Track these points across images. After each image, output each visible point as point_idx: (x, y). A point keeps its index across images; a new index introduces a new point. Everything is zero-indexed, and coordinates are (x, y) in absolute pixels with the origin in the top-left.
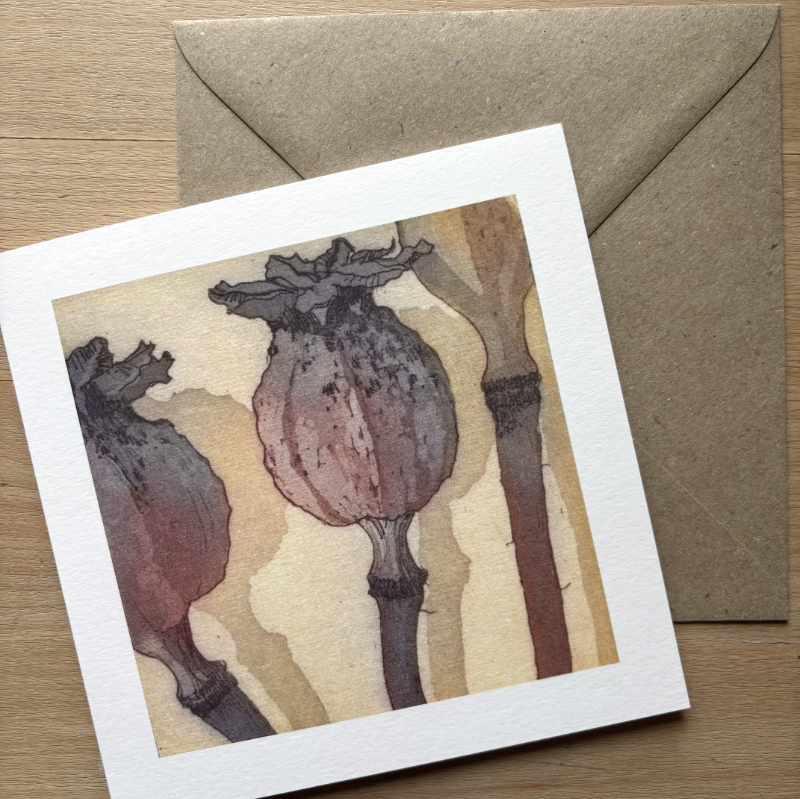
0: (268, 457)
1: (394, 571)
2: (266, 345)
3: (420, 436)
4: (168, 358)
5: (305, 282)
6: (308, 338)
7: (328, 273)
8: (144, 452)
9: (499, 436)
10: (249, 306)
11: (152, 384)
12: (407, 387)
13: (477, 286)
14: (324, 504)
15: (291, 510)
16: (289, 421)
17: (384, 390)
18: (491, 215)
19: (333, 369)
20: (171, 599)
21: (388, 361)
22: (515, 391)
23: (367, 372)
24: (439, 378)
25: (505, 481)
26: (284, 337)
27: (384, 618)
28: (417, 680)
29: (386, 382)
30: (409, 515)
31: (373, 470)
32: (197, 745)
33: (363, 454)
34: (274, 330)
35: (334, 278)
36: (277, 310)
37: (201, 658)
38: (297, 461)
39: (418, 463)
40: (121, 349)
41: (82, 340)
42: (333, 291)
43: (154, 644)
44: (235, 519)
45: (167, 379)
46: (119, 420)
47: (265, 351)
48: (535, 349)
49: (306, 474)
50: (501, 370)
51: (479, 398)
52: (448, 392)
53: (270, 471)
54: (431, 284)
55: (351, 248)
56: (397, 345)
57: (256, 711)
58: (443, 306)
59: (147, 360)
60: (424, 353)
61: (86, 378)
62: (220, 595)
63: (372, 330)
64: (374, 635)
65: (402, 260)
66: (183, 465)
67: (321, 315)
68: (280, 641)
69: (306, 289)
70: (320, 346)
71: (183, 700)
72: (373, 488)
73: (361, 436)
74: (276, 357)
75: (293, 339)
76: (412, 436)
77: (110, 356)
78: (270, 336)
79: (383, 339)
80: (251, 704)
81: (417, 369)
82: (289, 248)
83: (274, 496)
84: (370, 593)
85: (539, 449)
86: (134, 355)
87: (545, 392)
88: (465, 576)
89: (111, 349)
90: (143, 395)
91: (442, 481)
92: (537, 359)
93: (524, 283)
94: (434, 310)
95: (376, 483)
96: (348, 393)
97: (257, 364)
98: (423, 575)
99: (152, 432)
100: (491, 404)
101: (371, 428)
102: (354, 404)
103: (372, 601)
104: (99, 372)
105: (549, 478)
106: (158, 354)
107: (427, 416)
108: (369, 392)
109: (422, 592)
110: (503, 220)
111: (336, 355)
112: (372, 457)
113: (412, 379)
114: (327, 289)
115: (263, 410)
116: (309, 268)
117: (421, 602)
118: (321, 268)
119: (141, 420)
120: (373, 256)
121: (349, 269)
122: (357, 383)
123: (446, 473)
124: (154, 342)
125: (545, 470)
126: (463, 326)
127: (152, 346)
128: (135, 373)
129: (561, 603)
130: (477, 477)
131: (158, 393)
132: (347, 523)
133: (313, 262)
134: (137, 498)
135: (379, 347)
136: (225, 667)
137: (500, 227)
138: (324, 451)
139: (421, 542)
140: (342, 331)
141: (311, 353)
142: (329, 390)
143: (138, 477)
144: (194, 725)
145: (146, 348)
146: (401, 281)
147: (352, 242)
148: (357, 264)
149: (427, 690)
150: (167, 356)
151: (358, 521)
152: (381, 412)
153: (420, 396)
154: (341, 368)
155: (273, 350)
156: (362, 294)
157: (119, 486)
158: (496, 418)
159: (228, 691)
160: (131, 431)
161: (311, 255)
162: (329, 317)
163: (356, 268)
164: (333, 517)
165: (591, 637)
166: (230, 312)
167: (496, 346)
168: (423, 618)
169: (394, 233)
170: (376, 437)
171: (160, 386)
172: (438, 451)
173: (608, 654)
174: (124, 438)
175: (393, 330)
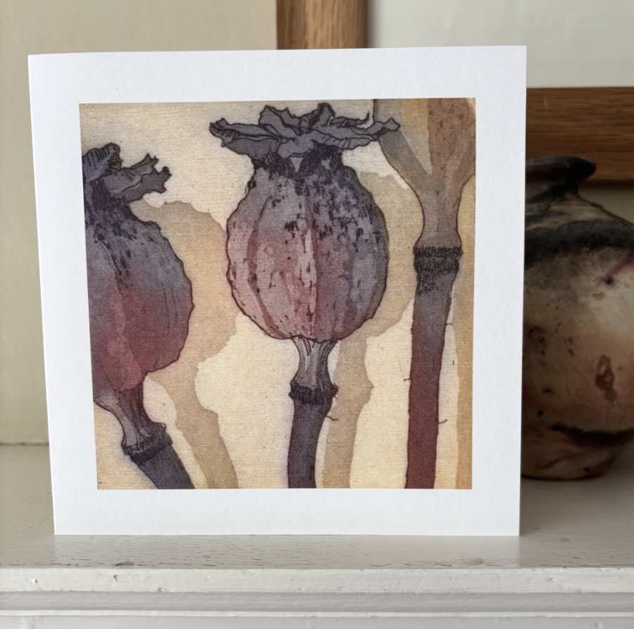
0: (231, 271)
1: (312, 382)
2: (247, 178)
3: (355, 281)
4: (166, 173)
5: (290, 133)
6: (282, 180)
7: (310, 130)
8: (133, 245)
9: (418, 293)
10: (240, 144)
11: (149, 191)
12: (353, 238)
13: (428, 167)
14: (268, 318)
15: (241, 318)
16: (253, 245)
17: (335, 236)
18: (452, 111)
19: (297, 210)
20: (131, 367)
21: (343, 212)
22: (439, 260)
23: (324, 219)
24: (381, 236)
25: (415, 330)
26: (263, 174)
27: (296, 416)
28: (312, 468)
29: (337, 230)
30: (333, 341)
31: (312, 300)
32: (130, 485)
33: (307, 285)
34: (256, 168)
35: (314, 135)
36: (262, 151)
37: (147, 419)
38: (253, 278)
39: (349, 302)
40: (130, 157)
41: (99, 142)
42: (311, 145)
43: (111, 401)
44: (196, 314)
45: (162, 190)
46: (118, 215)
47: (245, 183)
48: (463, 228)
49: (258, 291)
50: (432, 240)
51: (409, 259)
52: (385, 249)
53: (230, 282)
54: (391, 156)
55: (333, 113)
56: (353, 202)
57: (182, 468)
58: (397, 177)
59: (149, 171)
60: (374, 212)
61: (97, 174)
62: (172, 372)
63: (336, 184)
64: (286, 428)
65: (372, 131)
66: (162, 262)
67: (296, 163)
68: (213, 417)
69: (288, 139)
70: (290, 189)
71: (125, 447)
72: (310, 314)
73: (309, 270)
74: (253, 190)
75: (270, 178)
76: (349, 279)
77: (120, 161)
78: (252, 172)
79: (343, 194)
80: (179, 462)
81: (366, 225)
82: (282, 102)
83: (230, 303)
84: (290, 395)
85: (448, 310)
86: (140, 164)
87: (463, 265)
88: (366, 397)
89: (122, 155)
90: (140, 198)
91: (365, 320)
92: (463, 237)
93: (467, 172)
94: (389, 178)
95: (312, 311)
96: (305, 232)
97: (236, 193)
98: (334, 390)
99: (141, 230)
100: (418, 266)
101: (318, 266)
102: (308, 243)
103: (290, 401)
104: (108, 172)
105: (450, 335)
106: (159, 167)
107: (364, 266)
108: (323, 235)
109: (330, 403)
110: (461, 117)
111: (302, 198)
112: (314, 289)
113: (359, 232)
114: (306, 143)
115: (234, 232)
116: (295, 122)
117: (328, 410)
118: (305, 124)
119: (135, 218)
120: (349, 123)
121: (328, 130)
122: (314, 225)
123: (369, 315)
124: (157, 157)
125: (448, 328)
126: (410, 196)
127: (156, 160)
128: (137, 179)
129: (437, 433)
130: (393, 322)
131: (153, 199)
132: (284, 337)
133: (300, 118)
134: (120, 281)
135: (338, 200)
136: (164, 429)
137: (457, 122)
138: (277, 275)
139: (338, 365)
140: (311, 180)
141: (283, 193)
142: (291, 226)
143: (124, 264)
144: (130, 470)
145: (150, 160)
146: (368, 148)
147: (335, 109)
148: (334, 128)
149: (319, 478)
150: (166, 170)
151: (292, 338)
152: (329, 254)
153: (363, 248)
154: (304, 209)
155: (252, 184)
156: (333, 153)
157: (107, 269)
158: (419, 278)
159: (163, 448)
160: (125, 226)
161: (299, 113)
162: (302, 166)
163: (333, 130)
164: (273, 330)
165: (454, 464)
166: (224, 145)
167: (433, 219)
168: (327, 423)
169: (370, 108)
170: (320, 274)
171: (155, 194)
172: (367, 295)
173: (464, 481)
174: (118, 231)
175: (352, 188)
